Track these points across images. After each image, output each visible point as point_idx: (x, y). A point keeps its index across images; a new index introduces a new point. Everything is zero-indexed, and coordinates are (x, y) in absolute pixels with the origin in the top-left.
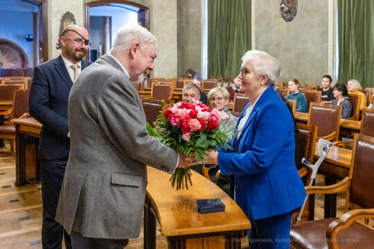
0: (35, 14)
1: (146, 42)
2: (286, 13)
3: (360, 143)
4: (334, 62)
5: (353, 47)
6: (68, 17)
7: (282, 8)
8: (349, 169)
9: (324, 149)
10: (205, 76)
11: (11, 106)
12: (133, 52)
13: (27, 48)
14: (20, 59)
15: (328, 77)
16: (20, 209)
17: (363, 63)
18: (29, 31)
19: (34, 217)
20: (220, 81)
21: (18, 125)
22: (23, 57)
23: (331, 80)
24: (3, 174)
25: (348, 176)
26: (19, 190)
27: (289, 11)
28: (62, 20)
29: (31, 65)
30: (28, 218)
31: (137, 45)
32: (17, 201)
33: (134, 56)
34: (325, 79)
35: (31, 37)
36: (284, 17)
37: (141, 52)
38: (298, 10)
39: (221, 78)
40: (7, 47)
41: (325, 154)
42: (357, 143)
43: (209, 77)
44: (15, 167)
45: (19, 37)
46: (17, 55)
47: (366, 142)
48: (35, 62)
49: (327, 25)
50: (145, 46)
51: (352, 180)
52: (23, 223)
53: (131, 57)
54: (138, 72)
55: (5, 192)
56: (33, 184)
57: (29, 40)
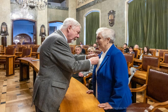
0: (34, 26)
1: (75, 25)
2: (111, 24)
3: (150, 70)
4: (127, 40)
5: (133, 34)
6: (43, 26)
7: (109, 22)
8: (145, 81)
9: (133, 71)
10: (85, 44)
11: (21, 53)
12: (69, 30)
13: (32, 36)
14: (29, 40)
15: (126, 44)
16: (18, 90)
17: (137, 40)
18: (32, 31)
19: (22, 94)
20: (89, 46)
21: (20, 60)
22: (30, 39)
23: (127, 45)
24: (17, 76)
25: (145, 84)
26: (20, 83)
27: (112, 23)
28: (41, 27)
29: (33, 41)
30: (20, 94)
31: (71, 26)
32: (18, 87)
33: (69, 31)
34: (125, 45)
35: (33, 33)
36: (110, 25)
37: (72, 30)
38: (115, 22)
39: (90, 45)
40: (26, 36)
41: (133, 74)
42: (149, 70)
43: (86, 45)
44: (19, 74)
45: (29, 33)
46: (29, 38)
47: (154, 70)
48: (34, 40)
49: (125, 27)
50: (75, 27)
51: (147, 86)
52: (18, 96)
53: (68, 31)
54: (71, 38)
55: (15, 83)
56: (25, 81)
57: (32, 34)
